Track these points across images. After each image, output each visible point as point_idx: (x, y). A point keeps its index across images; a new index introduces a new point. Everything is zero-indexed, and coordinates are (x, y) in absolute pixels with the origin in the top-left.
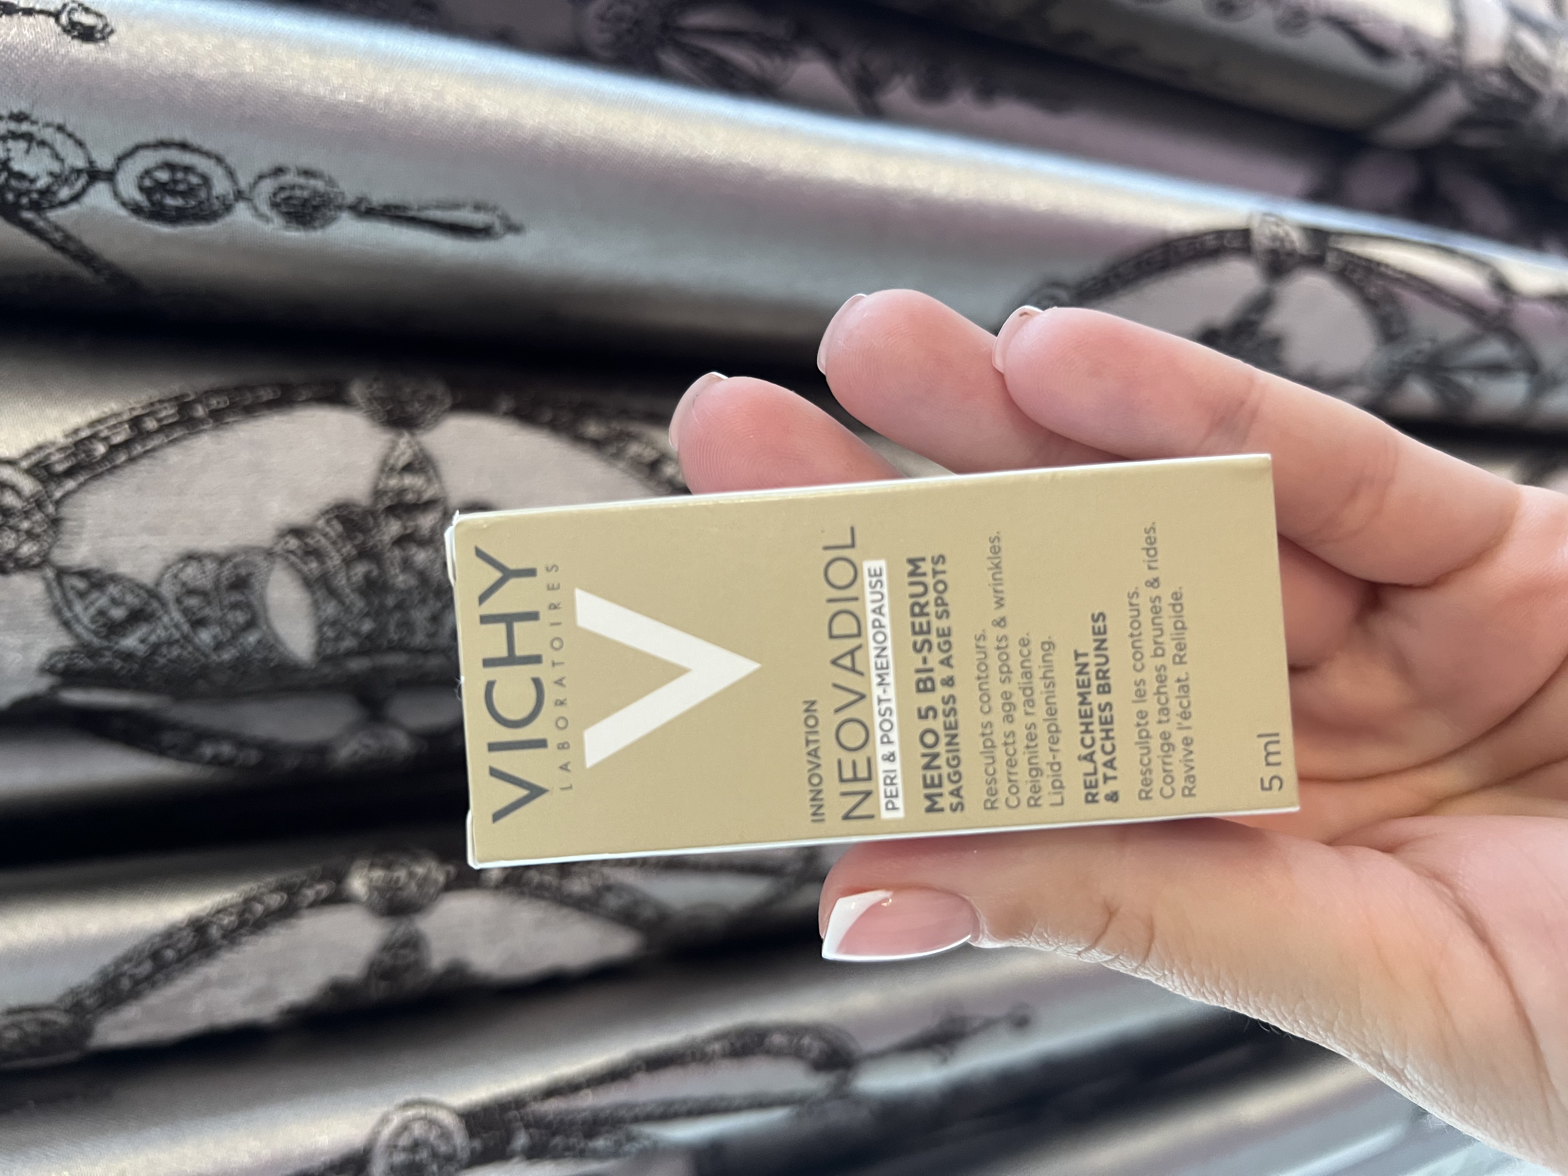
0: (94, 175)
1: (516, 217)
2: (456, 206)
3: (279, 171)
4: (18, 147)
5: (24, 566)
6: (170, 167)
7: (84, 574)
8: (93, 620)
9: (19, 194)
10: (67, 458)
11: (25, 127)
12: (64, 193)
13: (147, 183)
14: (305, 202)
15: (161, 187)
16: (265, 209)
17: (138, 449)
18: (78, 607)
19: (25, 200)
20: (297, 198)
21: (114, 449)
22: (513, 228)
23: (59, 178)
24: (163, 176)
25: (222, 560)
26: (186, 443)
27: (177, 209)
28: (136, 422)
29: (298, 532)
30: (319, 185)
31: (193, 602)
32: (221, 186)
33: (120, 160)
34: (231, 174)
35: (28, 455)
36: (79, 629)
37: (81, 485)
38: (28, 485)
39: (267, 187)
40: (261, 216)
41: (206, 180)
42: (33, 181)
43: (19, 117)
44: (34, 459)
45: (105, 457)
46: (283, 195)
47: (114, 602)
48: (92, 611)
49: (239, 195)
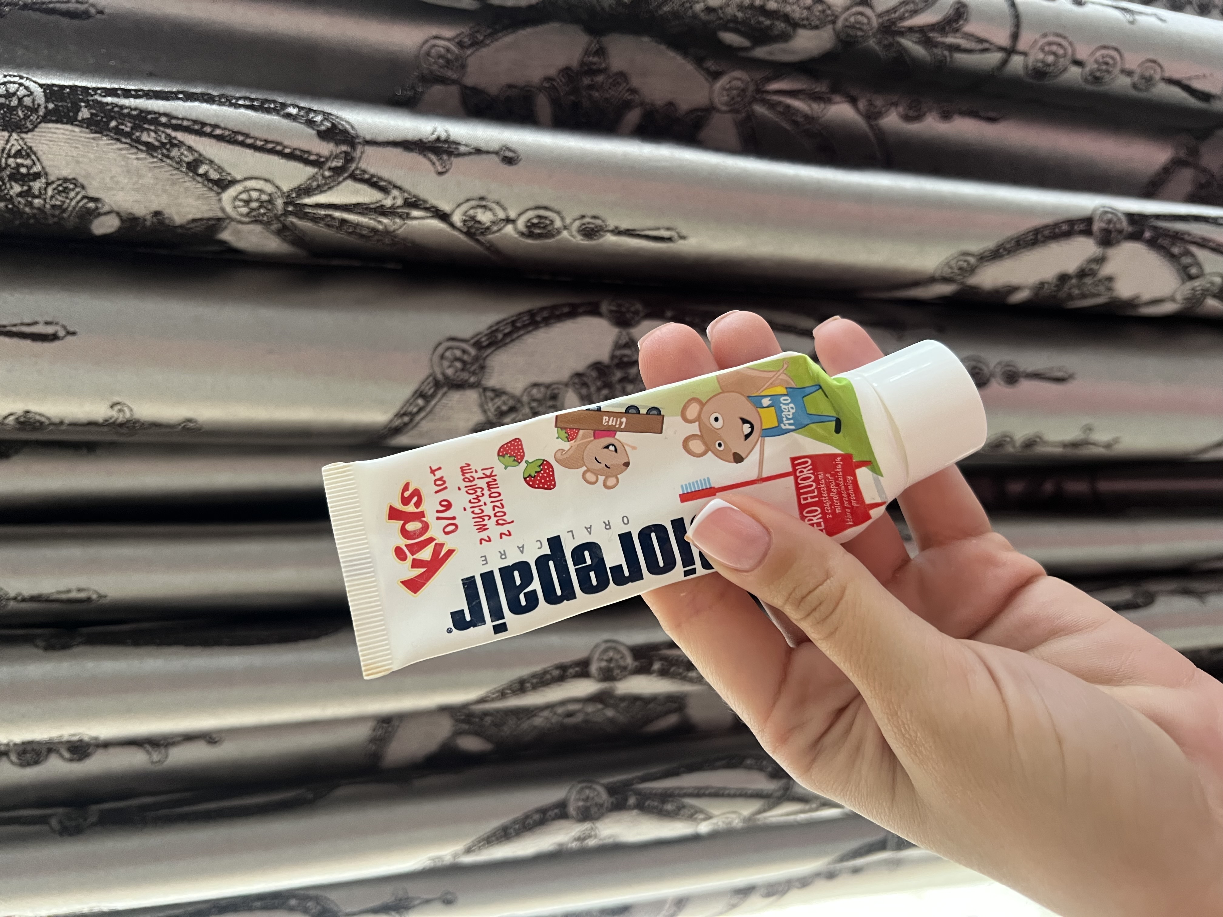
0: (508, 220)
1: (684, 232)
2: (658, 229)
3: (583, 217)
4: (479, 211)
5: (472, 386)
6: (539, 217)
7: (494, 390)
8: (496, 410)
9: (477, 229)
10: (487, 339)
11: (484, 203)
12: (495, 228)
13: (529, 224)
14: (592, 229)
15: (534, 225)
16: (575, 233)
17: (515, 335)
18: (490, 405)
19: (478, 232)
20: (589, 228)
21: (506, 335)
22: (683, 238)
23: (494, 223)
24: (535, 221)
25: (548, 386)
26: (534, 333)
27: (539, 234)
28: (513, 323)
29: (578, 375)
30: (598, 222)
31: (534, 404)
32: (558, 223)
33: (520, 215)
34: (563, 219)
35: (472, 338)
36: (490, 414)
37: (492, 353)
38: (473, 351)
39: (577, 224)
40: (573, 236)
41: (552, 222)
42: (484, 224)
43: (482, 199)
44: (476, 339)
45: (502, 340)
46: (584, 227)
47: (504, 403)
48: (496, 406)
49: (565, 228)
